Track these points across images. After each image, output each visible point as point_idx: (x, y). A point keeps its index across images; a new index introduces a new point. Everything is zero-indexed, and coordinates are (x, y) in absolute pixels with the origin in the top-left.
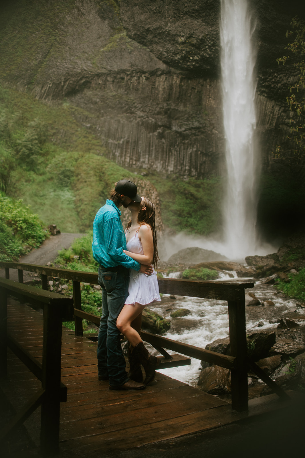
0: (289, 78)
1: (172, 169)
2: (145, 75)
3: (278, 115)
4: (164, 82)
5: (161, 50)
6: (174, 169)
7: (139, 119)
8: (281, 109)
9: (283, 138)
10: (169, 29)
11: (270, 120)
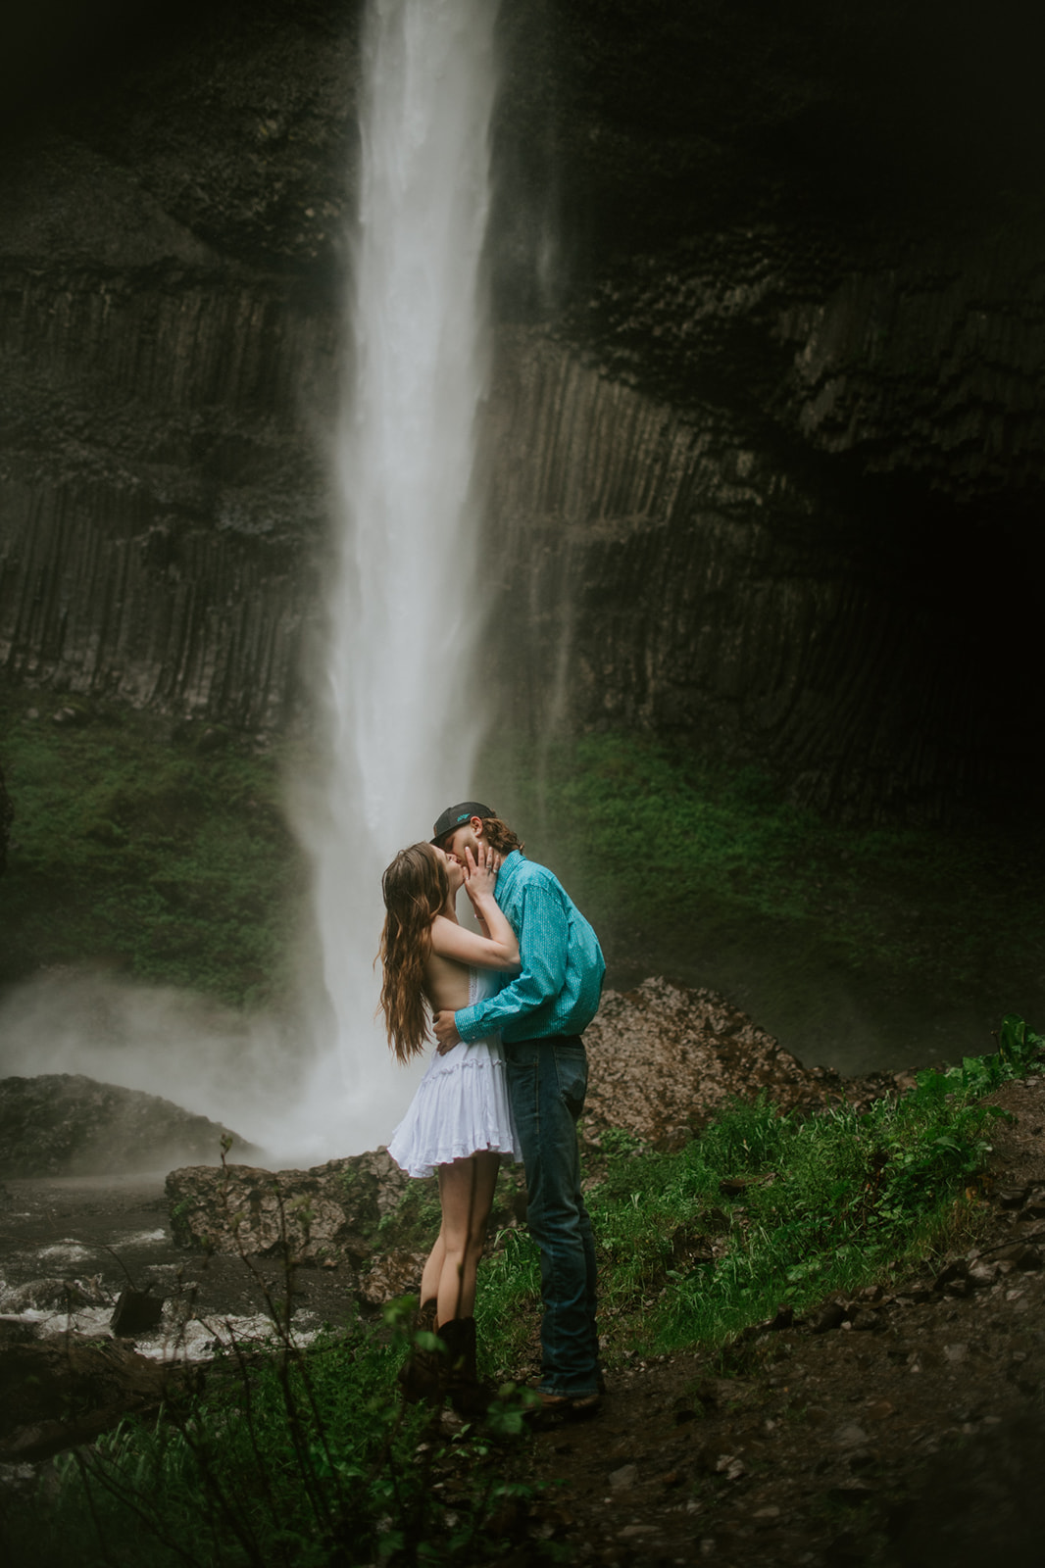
0: (728, 294)
1: (203, 701)
2: (111, 286)
3: (686, 469)
4: (198, 318)
5: (187, 177)
6: (210, 698)
7: (71, 475)
8: (699, 444)
9: (709, 573)
10: (220, 85)
11: (652, 493)
